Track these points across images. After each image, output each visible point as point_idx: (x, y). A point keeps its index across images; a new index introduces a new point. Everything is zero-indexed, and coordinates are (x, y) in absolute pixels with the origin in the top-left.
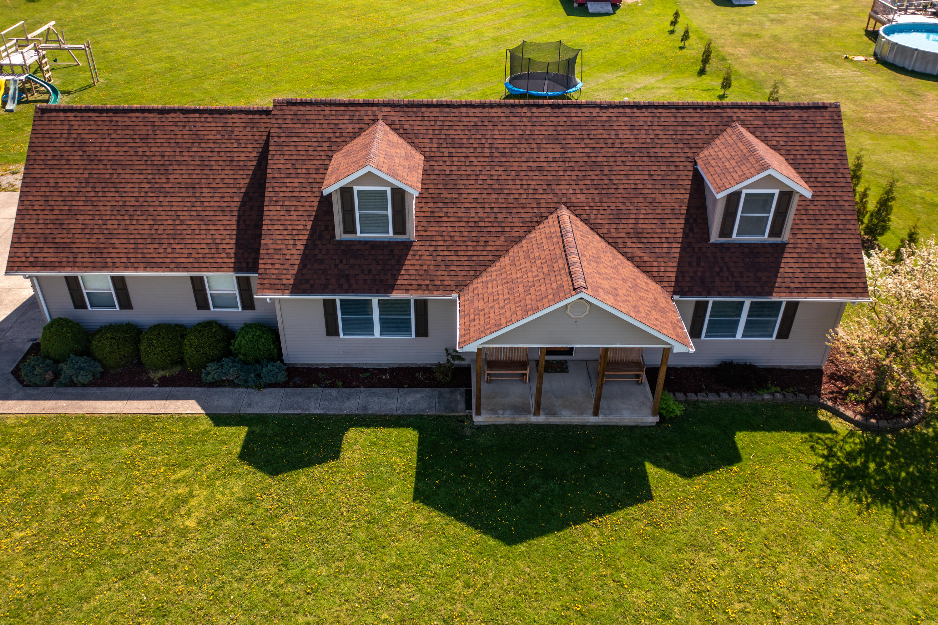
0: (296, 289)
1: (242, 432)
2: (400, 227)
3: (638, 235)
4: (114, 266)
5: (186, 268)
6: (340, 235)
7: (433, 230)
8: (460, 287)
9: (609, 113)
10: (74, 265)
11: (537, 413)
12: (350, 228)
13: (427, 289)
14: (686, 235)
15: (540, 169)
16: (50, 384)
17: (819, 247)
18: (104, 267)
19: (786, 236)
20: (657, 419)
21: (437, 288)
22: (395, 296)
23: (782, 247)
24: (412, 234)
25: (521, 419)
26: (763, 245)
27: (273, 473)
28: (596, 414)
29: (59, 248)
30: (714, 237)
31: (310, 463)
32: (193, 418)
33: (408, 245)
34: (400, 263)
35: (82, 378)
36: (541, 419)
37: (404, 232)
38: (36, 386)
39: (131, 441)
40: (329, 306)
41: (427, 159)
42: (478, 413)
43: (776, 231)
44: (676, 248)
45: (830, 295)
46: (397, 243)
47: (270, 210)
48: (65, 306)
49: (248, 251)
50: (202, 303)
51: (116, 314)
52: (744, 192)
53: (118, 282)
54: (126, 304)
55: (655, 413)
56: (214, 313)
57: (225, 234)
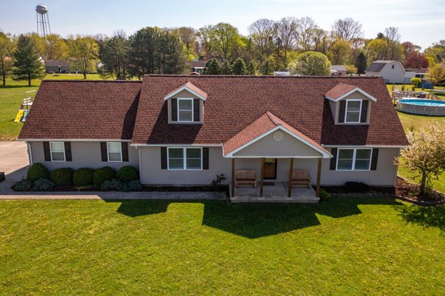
0: (149, 142)
1: (119, 204)
2: (197, 118)
3: (303, 123)
4: (67, 137)
5: (99, 138)
6: (170, 121)
7: (211, 120)
8: (224, 141)
10: (49, 137)
11: (261, 196)
12: (174, 118)
13: (209, 142)
14: (323, 122)
16: (29, 190)
17: (384, 126)
18: (63, 137)
19: (368, 122)
20: (319, 199)
21: (213, 142)
22: (195, 146)
23: (367, 126)
24: (202, 121)
25: (254, 199)
26: (358, 126)
27: (133, 216)
28: (289, 196)
29: (43, 130)
30: (336, 123)
31: (152, 213)
32: (96, 200)
33: (200, 126)
34: (197, 132)
35: (44, 187)
36: (262, 199)
37: (199, 120)
38: (22, 190)
39: (64, 207)
40: (163, 150)
42: (233, 196)
43: (364, 120)
44: (320, 127)
45: (392, 144)
46: (196, 125)
47: (140, 113)
48: (41, 158)
49: (128, 132)
50: (104, 158)
51: (63, 163)
52: (347, 100)
53: (68, 145)
54: (69, 158)
55: (317, 197)
56: (110, 163)
57: (119, 125)
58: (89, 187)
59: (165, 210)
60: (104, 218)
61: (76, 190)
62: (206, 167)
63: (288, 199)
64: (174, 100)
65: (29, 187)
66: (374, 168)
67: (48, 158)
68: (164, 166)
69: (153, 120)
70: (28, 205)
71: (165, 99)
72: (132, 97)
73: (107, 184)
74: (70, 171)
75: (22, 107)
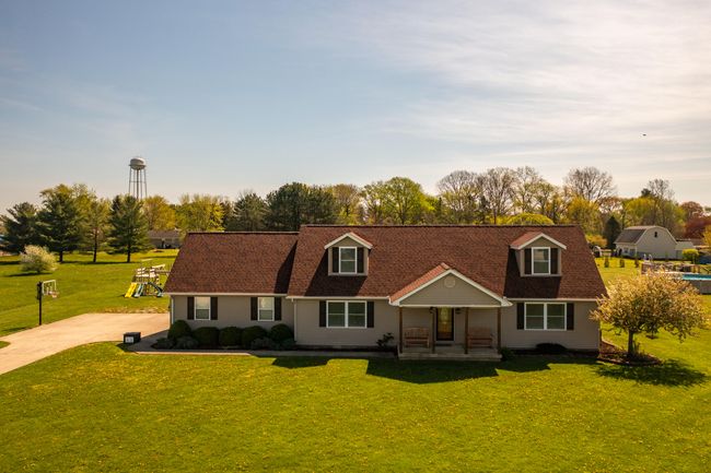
0: (307, 294)
1: (274, 359)
2: (361, 269)
4: (214, 291)
5: (250, 292)
6: (330, 273)
7: (376, 272)
8: (391, 294)
10: (194, 290)
11: (433, 352)
12: (335, 269)
13: (374, 295)
14: (507, 274)
16: (171, 348)
18: (209, 290)
19: (560, 274)
20: (501, 356)
21: (379, 295)
22: (359, 299)
23: (560, 278)
24: (366, 273)
25: (425, 355)
26: (549, 278)
27: (289, 368)
28: (466, 353)
29: (189, 284)
30: (522, 274)
31: (310, 366)
32: (246, 356)
33: (365, 277)
34: (360, 284)
35: (189, 343)
36: (435, 356)
37: (362, 271)
38: (164, 348)
39: (214, 361)
40: (323, 304)
41: (374, 246)
42: (401, 352)
43: (554, 270)
45: (588, 298)
46: (360, 277)
47: (296, 265)
48: (184, 316)
49: (282, 284)
50: (254, 317)
51: (208, 322)
52: (533, 248)
53: (214, 300)
54: (214, 317)
55: (499, 353)
56: (260, 321)
57: (272, 278)
59: (324, 364)
60: (258, 367)
62: (371, 325)
63: (465, 356)
64: (335, 250)
65: (171, 345)
66: (570, 327)
67: (191, 316)
68: (323, 324)
69: (312, 272)
71: (326, 247)
72: (288, 250)
73: (258, 341)
74: (215, 331)
75: (134, 280)
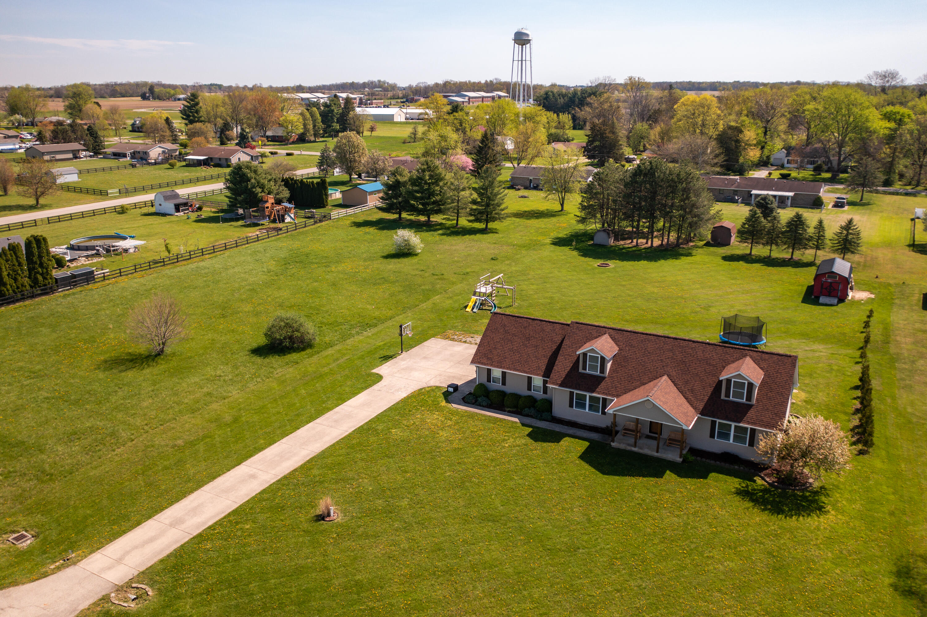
0: (561, 385)
1: (531, 429)
2: (602, 371)
3: (692, 391)
4: (504, 368)
5: (527, 373)
6: (581, 370)
7: (614, 375)
8: (618, 396)
9: (696, 344)
10: (492, 365)
11: (635, 446)
12: (584, 368)
13: (606, 394)
14: (712, 394)
15: (662, 360)
16: (473, 404)
17: (767, 409)
18: (501, 367)
19: (753, 402)
20: (682, 460)
21: (610, 395)
22: (594, 395)
23: (751, 406)
24: (605, 374)
25: (629, 448)
26: (743, 404)
27: (535, 441)
28: (657, 452)
29: (488, 359)
30: (722, 398)
31: (549, 442)
32: (516, 422)
33: (604, 378)
34: (599, 383)
35: (484, 404)
36: (635, 449)
37: (603, 373)
38: (469, 403)
39: (494, 423)
40: (572, 394)
41: (620, 350)
43: (749, 399)
44: (706, 398)
45: (765, 428)
46: (600, 377)
47: (560, 358)
48: (484, 380)
49: (547, 373)
50: (529, 388)
51: (498, 386)
52: (733, 380)
53: (504, 374)
54: (504, 383)
55: (680, 457)
56: (533, 393)
57: (543, 364)
58: (514, 410)
59: (558, 441)
60: (517, 437)
61: (505, 411)
62: (603, 412)
63: (656, 454)
64: (585, 354)
65: (474, 401)
66: (751, 445)
67: (489, 380)
68: (571, 405)
69: (569, 365)
70: (472, 416)
71: (578, 353)
72: (558, 339)
73: (526, 410)
74: (503, 394)
75: (475, 294)
